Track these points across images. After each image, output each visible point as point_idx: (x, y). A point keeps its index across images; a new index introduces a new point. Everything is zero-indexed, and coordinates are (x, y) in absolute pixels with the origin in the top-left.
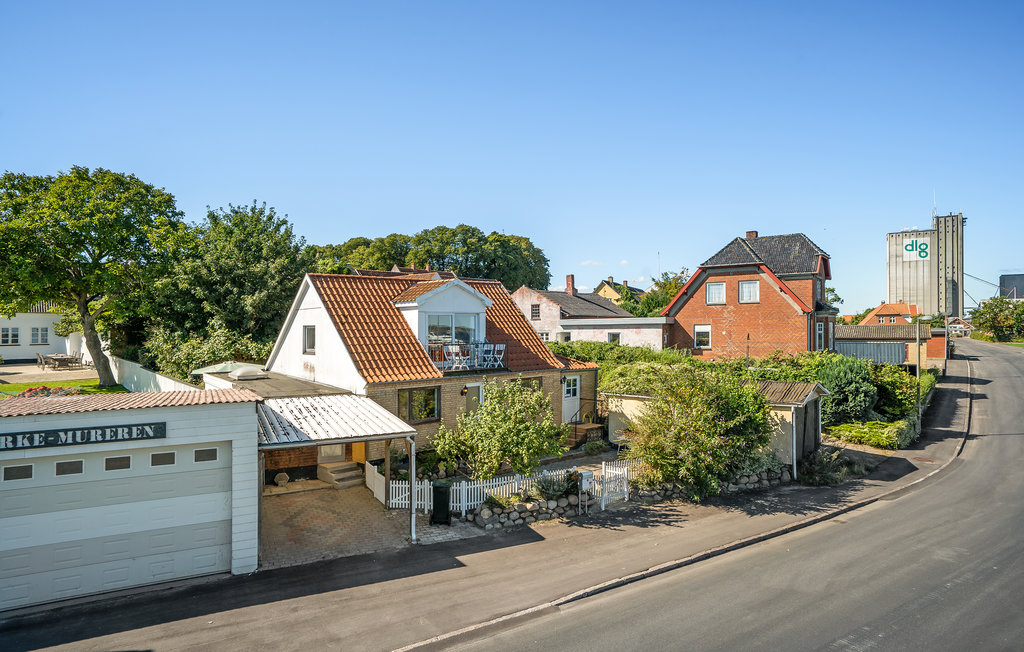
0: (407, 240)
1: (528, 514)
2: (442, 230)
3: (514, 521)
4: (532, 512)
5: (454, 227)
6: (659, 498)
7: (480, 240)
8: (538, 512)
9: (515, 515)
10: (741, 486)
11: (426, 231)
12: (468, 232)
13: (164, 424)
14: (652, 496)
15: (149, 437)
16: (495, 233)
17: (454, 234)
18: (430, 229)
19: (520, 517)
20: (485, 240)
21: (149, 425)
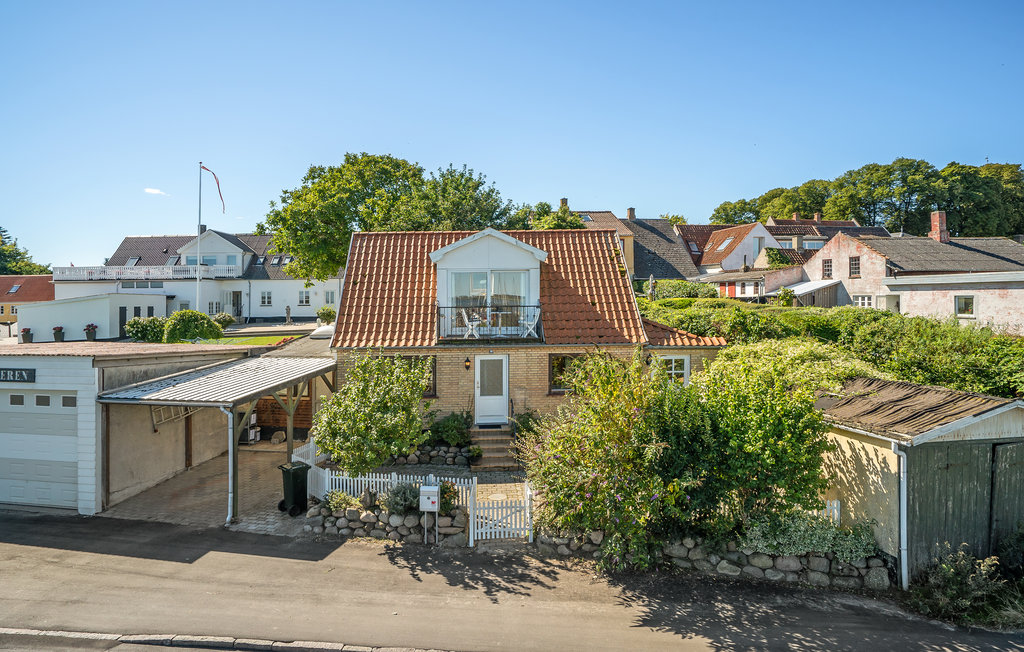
0: (826, 186)
1: (358, 524)
2: (873, 168)
3: (339, 529)
4: (365, 523)
5: (890, 163)
6: (566, 551)
7: (928, 177)
8: (373, 526)
9: (342, 522)
10: (748, 569)
11: (850, 173)
12: (908, 167)
13: (34, 370)
14: (556, 546)
15: (25, 381)
16: (953, 164)
17: (889, 171)
18: (856, 170)
19: (348, 527)
20: (936, 175)
21: (25, 370)
